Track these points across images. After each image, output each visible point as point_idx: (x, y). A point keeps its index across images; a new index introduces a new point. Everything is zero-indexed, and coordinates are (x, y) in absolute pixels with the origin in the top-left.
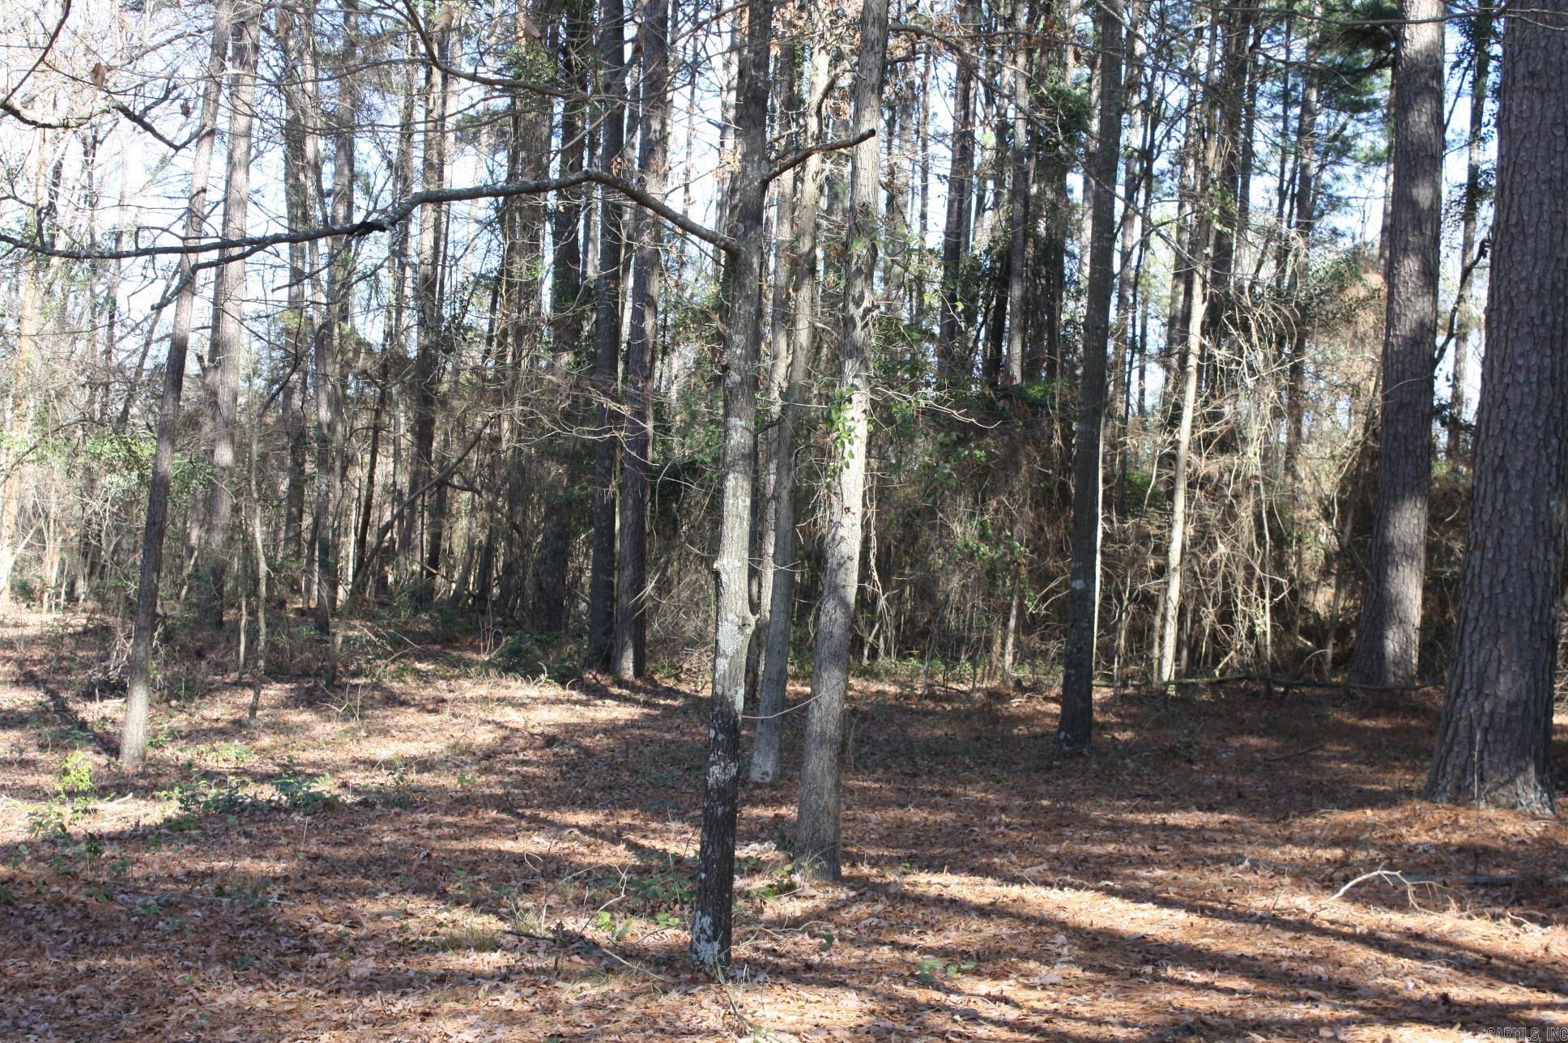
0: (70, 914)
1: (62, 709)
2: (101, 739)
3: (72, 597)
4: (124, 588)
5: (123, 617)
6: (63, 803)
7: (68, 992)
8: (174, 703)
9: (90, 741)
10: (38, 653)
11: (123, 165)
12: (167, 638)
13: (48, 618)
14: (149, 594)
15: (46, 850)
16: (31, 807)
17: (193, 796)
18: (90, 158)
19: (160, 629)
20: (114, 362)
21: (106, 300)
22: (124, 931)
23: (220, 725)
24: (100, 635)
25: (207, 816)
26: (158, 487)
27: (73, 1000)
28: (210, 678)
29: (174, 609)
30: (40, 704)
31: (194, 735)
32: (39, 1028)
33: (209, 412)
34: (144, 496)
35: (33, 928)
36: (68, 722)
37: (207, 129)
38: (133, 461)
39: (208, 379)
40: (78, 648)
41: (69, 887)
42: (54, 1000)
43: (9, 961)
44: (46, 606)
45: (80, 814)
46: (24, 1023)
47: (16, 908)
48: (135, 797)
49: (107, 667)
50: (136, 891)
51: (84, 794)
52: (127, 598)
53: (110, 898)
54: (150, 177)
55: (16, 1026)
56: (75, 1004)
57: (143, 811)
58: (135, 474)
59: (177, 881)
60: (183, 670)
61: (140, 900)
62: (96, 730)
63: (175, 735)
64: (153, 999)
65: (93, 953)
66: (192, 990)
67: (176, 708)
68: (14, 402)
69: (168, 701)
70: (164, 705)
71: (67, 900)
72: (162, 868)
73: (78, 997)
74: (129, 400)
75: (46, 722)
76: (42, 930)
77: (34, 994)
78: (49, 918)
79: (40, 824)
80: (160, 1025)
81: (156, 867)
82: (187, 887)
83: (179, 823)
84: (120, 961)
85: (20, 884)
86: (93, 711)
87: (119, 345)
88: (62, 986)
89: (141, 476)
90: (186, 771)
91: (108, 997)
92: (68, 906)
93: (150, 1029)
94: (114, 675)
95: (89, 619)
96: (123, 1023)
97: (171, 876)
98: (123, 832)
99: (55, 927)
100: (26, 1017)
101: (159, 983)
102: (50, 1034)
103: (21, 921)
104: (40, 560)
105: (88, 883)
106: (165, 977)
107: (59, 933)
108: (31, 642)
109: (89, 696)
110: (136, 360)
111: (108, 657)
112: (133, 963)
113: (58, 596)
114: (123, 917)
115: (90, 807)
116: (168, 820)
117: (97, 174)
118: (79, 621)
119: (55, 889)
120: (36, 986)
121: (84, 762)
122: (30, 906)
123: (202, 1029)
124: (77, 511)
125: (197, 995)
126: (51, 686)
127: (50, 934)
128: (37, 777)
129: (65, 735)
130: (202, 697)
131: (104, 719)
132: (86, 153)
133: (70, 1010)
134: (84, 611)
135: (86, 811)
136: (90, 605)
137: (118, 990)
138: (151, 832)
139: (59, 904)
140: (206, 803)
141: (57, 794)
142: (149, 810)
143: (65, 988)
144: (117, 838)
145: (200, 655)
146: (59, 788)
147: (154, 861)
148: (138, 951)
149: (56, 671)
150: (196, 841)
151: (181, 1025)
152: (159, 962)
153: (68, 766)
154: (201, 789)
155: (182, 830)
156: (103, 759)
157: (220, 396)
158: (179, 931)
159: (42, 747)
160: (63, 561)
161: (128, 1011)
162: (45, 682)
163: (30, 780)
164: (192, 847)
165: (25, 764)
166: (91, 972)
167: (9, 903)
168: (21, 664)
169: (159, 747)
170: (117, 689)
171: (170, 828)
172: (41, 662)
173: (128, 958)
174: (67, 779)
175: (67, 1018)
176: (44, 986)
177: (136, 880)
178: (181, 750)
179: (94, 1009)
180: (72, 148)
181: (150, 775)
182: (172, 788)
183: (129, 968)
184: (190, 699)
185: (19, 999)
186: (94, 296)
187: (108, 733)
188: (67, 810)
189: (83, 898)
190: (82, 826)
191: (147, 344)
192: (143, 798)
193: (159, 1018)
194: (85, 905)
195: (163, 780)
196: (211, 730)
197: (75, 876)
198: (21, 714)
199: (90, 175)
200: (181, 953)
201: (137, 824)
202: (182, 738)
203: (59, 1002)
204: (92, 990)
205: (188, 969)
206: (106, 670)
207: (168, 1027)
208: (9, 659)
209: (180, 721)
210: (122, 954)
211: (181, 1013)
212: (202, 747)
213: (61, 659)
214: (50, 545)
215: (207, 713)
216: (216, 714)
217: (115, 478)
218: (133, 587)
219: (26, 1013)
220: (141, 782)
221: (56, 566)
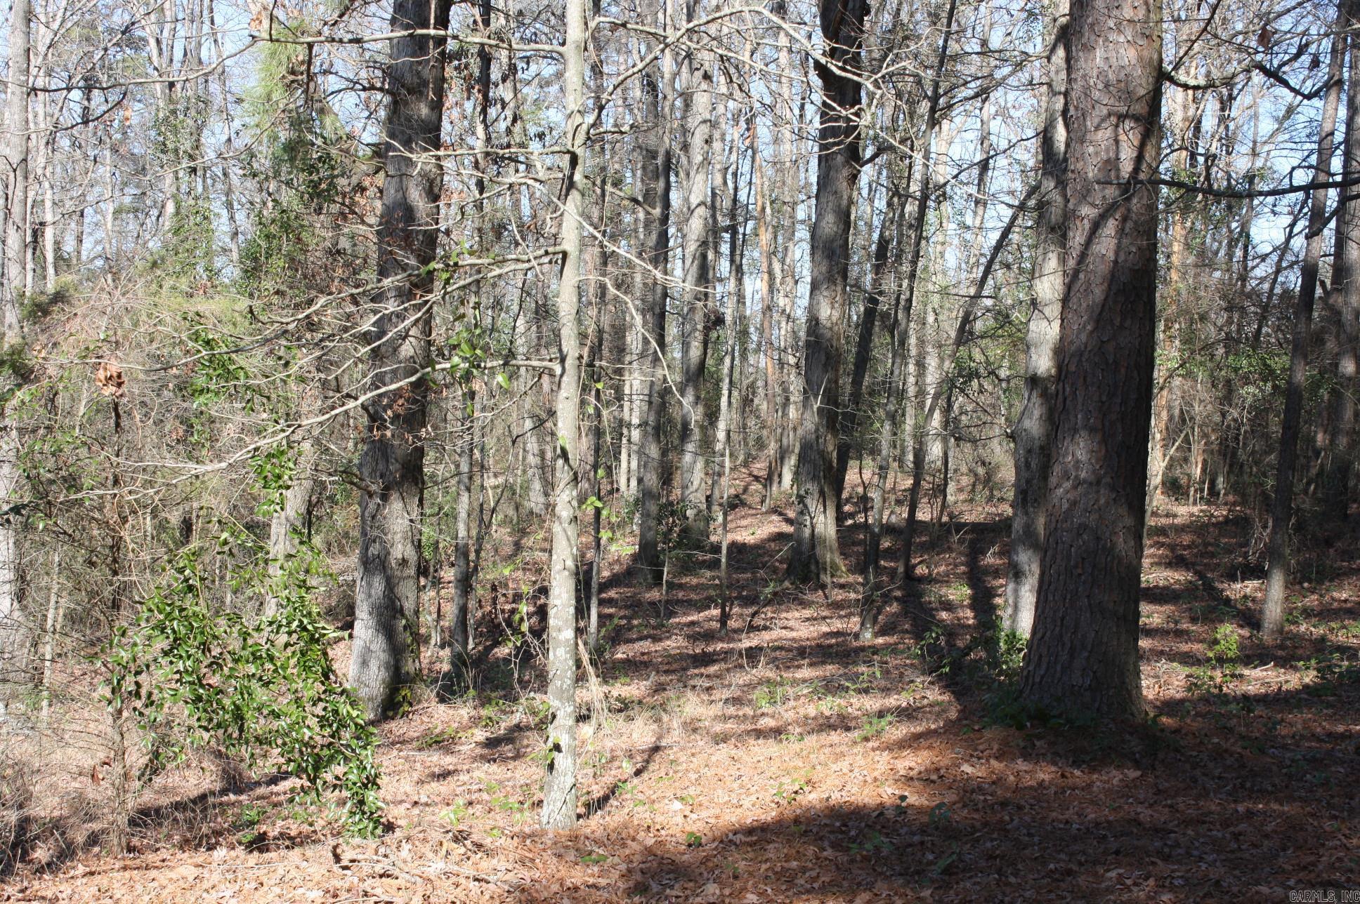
0: (1228, 762)
1: (1209, 588)
2: (1244, 614)
3: (1213, 492)
4: (1261, 485)
5: (1260, 510)
6: (1214, 668)
7: (1232, 829)
8: (1306, 585)
9: (1234, 616)
10: (1186, 539)
11: (1256, 116)
12: (1299, 528)
13: (1195, 510)
14: (1285, 490)
15: (1202, 708)
16: (1187, 670)
17: (1329, 667)
18: (1227, 113)
19: (1293, 521)
20: (1249, 288)
21: (1240, 234)
22: (1277, 781)
23: (1349, 605)
24: (1238, 525)
25: (1341, 685)
26: (1292, 395)
27: (1236, 836)
28: (1339, 563)
29: (1304, 502)
30: (1191, 582)
31: (1325, 614)
32: (1210, 858)
33: (1334, 329)
34: (1280, 403)
35: (1198, 772)
36: (1215, 599)
37: (1336, 78)
38: (1267, 374)
39: (1331, 301)
40: (1220, 535)
41: (1227, 740)
42: (1220, 835)
43: (1180, 799)
44: (1191, 499)
45: (1228, 678)
46: (1196, 853)
47: (1182, 755)
48: (1275, 666)
49: (1247, 553)
50: (1284, 747)
51: (1231, 660)
52: (1263, 493)
53: (1262, 751)
54: (1276, 126)
55: (1189, 854)
56: (1237, 840)
57: (1282, 678)
58: (1269, 384)
59: (1319, 740)
60: (1314, 555)
61: (1288, 755)
62: (1239, 606)
63: (1307, 613)
64: (1306, 842)
65: (1250, 798)
66: (1340, 836)
67: (1308, 590)
68: (1166, 326)
69: (1301, 583)
70: (1297, 587)
71: (1226, 751)
72: (1304, 728)
73: (1240, 834)
74: (1262, 320)
75: (1196, 598)
76: (1205, 775)
77: (1202, 829)
78: (1211, 765)
79: (1195, 685)
80: (1314, 864)
81: (1300, 727)
82: (1329, 746)
83: (1317, 690)
84: (1275, 806)
85: (1186, 735)
86: (1238, 590)
87: (1252, 274)
88: (1226, 824)
89: (1275, 387)
90: (1320, 647)
91: (1267, 836)
92: (1226, 756)
93: (1305, 868)
94: (1252, 559)
95: (1230, 511)
96: (1281, 860)
97: (1313, 735)
98: (1266, 695)
99: (1217, 772)
100: (1197, 848)
101: (1310, 828)
102: (1218, 864)
103: (1188, 766)
104: (1186, 460)
105: (1243, 738)
106: (1316, 823)
107: (1220, 778)
108: (1181, 529)
109: (1233, 578)
110: (1266, 286)
111: (1247, 544)
112: (1286, 809)
113: (1202, 490)
114: (1275, 768)
115: (1237, 672)
116: (1306, 687)
117: (1232, 126)
118: (1220, 513)
119: (1216, 740)
120: (1204, 822)
121: (1230, 634)
122: (1195, 753)
123: (1351, 871)
124: (1217, 418)
125: (1345, 841)
126: (1198, 568)
127: (1213, 779)
128: (1190, 645)
129: (1213, 610)
130: (1331, 580)
131: (1245, 597)
132: (1223, 109)
133: (1234, 846)
134: (1226, 504)
135: (1233, 676)
136: (1231, 498)
137: (1275, 831)
138: (1292, 697)
139: (1219, 754)
140: (1341, 673)
141: (1209, 660)
142: (1288, 677)
143: (1228, 826)
144: (1262, 699)
145: (1328, 543)
146: (1211, 654)
147: (1298, 720)
148: (1291, 799)
149: (1202, 555)
150: (1333, 706)
151: (1332, 867)
152: (1308, 809)
153: (1218, 636)
154: (1334, 661)
155: (1320, 696)
156: (1245, 632)
157: (1344, 315)
158: (1325, 784)
159: (1194, 620)
160: (1205, 461)
161: (1284, 850)
162: (1194, 564)
163: (1185, 647)
164: (1330, 711)
165: (1179, 634)
166: (1250, 814)
167: (1177, 750)
168: (1172, 547)
169: (1296, 623)
170: (1257, 572)
171: (1308, 694)
172: (1189, 547)
173: (1282, 805)
174: (1217, 647)
175: (1232, 852)
176: (1211, 823)
177: (1283, 737)
178: (1314, 626)
179: (1255, 846)
180: (1211, 106)
181: (1287, 647)
182: (1309, 659)
183: (1284, 813)
184: (1321, 582)
185: (1190, 832)
186: (1231, 231)
187: (1249, 609)
188: (1218, 674)
189: (1239, 750)
190: (1232, 688)
191: (1278, 271)
192: (1283, 666)
193: (1312, 858)
194: (1242, 756)
195: (1300, 652)
196: (1340, 609)
197: (1231, 730)
198: (1174, 590)
199: (1227, 128)
200: (1328, 803)
201: (1280, 689)
202: (1315, 616)
203: (1224, 838)
204: (1251, 829)
205: (1335, 817)
206: (1245, 555)
207: (1321, 867)
208: (1163, 545)
209: (1312, 600)
210: (1276, 800)
211: (1331, 855)
212: (1333, 625)
213: (1206, 545)
214: (1194, 447)
215: (1335, 595)
216: (1344, 596)
217: (1251, 389)
218: (1270, 482)
219: (1197, 844)
220: (1280, 653)
221: (1200, 466)
